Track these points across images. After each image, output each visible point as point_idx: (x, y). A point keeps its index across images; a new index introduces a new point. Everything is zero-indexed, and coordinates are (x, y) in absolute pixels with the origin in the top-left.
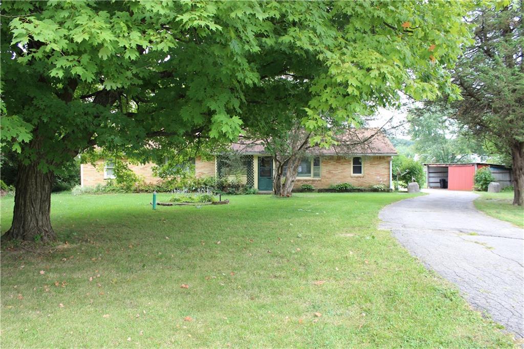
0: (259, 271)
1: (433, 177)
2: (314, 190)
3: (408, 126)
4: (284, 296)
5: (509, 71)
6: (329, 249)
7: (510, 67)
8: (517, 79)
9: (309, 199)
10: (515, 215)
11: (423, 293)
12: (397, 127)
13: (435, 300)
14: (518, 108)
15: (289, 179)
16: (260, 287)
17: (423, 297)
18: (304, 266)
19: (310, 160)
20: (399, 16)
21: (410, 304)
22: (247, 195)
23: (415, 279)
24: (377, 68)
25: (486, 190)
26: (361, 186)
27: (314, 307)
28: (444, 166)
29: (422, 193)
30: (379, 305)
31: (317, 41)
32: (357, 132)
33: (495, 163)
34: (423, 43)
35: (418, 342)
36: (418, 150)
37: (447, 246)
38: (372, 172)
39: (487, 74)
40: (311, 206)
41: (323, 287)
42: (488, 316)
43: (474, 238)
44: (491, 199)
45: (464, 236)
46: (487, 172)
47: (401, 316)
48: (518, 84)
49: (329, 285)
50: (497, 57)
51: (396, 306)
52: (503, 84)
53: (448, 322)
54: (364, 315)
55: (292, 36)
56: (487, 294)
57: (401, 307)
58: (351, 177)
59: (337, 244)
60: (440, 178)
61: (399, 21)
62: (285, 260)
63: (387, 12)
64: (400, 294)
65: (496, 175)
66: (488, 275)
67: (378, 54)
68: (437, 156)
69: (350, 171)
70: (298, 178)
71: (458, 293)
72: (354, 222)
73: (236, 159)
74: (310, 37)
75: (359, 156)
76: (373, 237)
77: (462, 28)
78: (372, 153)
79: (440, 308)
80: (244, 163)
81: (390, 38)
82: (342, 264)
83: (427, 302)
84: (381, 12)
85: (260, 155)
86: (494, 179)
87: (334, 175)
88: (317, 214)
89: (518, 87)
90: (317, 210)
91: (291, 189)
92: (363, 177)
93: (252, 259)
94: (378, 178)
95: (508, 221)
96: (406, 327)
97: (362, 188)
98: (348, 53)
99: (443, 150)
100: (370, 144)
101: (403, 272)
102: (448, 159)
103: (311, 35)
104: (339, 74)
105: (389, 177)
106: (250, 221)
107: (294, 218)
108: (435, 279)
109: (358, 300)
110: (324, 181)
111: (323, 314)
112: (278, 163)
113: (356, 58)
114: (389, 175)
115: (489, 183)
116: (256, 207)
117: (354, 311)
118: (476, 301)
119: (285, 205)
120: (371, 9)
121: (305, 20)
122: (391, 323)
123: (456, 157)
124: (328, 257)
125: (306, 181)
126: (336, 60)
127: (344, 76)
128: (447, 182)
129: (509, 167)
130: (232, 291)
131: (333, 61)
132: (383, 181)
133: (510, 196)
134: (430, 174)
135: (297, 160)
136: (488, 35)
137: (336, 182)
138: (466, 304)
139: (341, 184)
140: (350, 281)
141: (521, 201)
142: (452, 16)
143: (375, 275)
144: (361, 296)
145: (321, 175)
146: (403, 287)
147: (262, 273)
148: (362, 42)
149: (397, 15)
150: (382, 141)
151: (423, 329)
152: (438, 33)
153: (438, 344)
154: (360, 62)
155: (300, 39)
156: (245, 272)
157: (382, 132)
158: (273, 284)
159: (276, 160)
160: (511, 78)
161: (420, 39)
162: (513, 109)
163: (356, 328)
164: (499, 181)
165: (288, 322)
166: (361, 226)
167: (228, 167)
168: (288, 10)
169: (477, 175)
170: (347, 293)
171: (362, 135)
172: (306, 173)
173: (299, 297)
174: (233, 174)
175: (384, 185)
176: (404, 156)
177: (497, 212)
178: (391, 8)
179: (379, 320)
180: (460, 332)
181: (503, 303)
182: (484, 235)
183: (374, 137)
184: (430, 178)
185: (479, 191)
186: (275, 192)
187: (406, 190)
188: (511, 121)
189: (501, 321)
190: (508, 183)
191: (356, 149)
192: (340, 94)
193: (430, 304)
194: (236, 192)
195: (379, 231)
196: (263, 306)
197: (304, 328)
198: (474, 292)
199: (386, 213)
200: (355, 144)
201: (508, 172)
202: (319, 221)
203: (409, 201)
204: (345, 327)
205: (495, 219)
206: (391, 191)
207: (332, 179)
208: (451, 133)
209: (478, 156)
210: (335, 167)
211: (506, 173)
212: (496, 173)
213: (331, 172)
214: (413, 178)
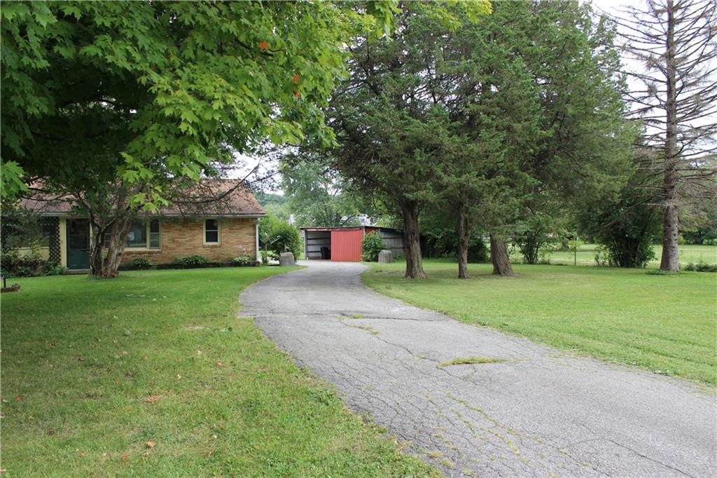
0: (63, 390)
1: (313, 245)
2: (151, 266)
3: (279, 178)
4: (101, 424)
5: (397, 114)
6: (169, 350)
7: (399, 110)
8: (406, 124)
9: (144, 279)
10: (407, 290)
11: (293, 399)
12: (264, 178)
13: (307, 407)
14: (408, 159)
15: (113, 252)
16: (64, 413)
17: (293, 405)
18: (132, 376)
19: (143, 224)
20: (255, 33)
21: (276, 415)
22: (50, 277)
23: (283, 382)
24: (222, 98)
25: (376, 260)
26: (217, 259)
27: (145, 435)
28: (325, 230)
29: (298, 265)
30: (236, 420)
31: (138, 57)
32: (210, 185)
33: (386, 226)
34: (285, 72)
35: (285, 464)
36: (293, 209)
37: (325, 335)
38: (232, 240)
39: (372, 116)
40: (146, 290)
41: (159, 404)
42: (370, 419)
43: (358, 322)
44: (381, 271)
45: (347, 320)
46: (377, 238)
47: (264, 433)
48: (407, 130)
49: (167, 400)
50: (383, 95)
51: (257, 420)
52: (391, 129)
53: (322, 433)
54: (216, 437)
55: (100, 47)
56: (369, 392)
57: (264, 421)
58: (204, 247)
59: (180, 342)
60: (321, 247)
61: (255, 40)
62: (104, 370)
63: (239, 25)
64: (264, 403)
65: (387, 242)
66: (372, 367)
67: (223, 80)
68: (318, 217)
69: (202, 239)
70: (127, 250)
71: (335, 394)
72: (206, 309)
73: (31, 223)
74: (127, 50)
75: (213, 218)
76: (230, 329)
77: (334, 56)
78: (231, 214)
79: (313, 417)
80: (45, 229)
81: (241, 61)
82: (186, 368)
83: (298, 410)
84: (231, 26)
85: (69, 216)
86: (385, 246)
87: (180, 244)
88: (155, 300)
89: (407, 133)
90: (153, 294)
91: (117, 266)
92: (220, 247)
93: (54, 373)
94: (241, 247)
95: (398, 298)
96: (270, 446)
97: (219, 261)
98: (185, 77)
99: (325, 210)
100: (228, 202)
101: (268, 374)
102: (331, 221)
103: (128, 48)
104: (168, 105)
105: (255, 246)
106: (52, 315)
107: (119, 308)
108: (309, 378)
109: (207, 418)
110: (166, 253)
111: (157, 443)
112: (96, 228)
113: (195, 84)
114: (255, 243)
115: (379, 251)
116: (63, 294)
117: (201, 434)
118: (356, 403)
119: (107, 289)
120: (217, 19)
121: (121, 25)
122: (251, 444)
123: (341, 218)
124: (167, 360)
125: (140, 253)
126: (164, 84)
127: (175, 108)
128: (330, 251)
129: (400, 232)
130: (18, 425)
131: (160, 86)
132: (247, 252)
133: (402, 266)
134: (309, 241)
135: (125, 224)
136: (375, 68)
137: (182, 254)
138: (345, 407)
139: (190, 256)
140: (197, 392)
141: (414, 273)
142: (321, 40)
143: (231, 380)
144: (211, 412)
145: (161, 245)
146: (268, 393)
147: (68, 392)
148: (205, 62)
149: (252, 31)
150: (245, 197)
151: (291, 446)
152: (303, 60)
153: (309, 463)
154: (200, 90)
155: (112, 53)
156: (41, 394)
157: (243, 184)
158: (84, 406)
159: (94, 225)
160: (400, 122)
161: (282, 66)
162: (402, 161)
163: (204, 457)
164: (391, 248)
165: (107, 461)
166: (215, 315)
167: (18, 234)
168: (94, 8)
169: (366, 242)
170: (192, 410)
171: (217, 190)
172: (139, 243)
173: (124, 421)
174: (26, 245)
175: (248, 256)
176: (276, 217)
177: (387, 288)
178: (244, 21)
179: (235, 442)
180: (337, 443)
181: (388, 401)
182: (370, 318)
183: (234, 192)
184: (309, 247)
185: (368, 261)
186: (94, 270)
187: (278, 262)
188: (400, 175)
189: (383, 423)
190: (401, 250)
191: (209, 208)
192: (171, 133)
193: (300, 413)
194: (32, 272)
195: (239, 320)
196: (69, 442)
197: (129, 467)
198: (354, 391)
199: (250, 294)
200: (208, 201)
201: (400, 236)
202: (157, 310)
203: (281, 277)
204: (188, 456)
205: (385, 297)
206: (257, 264)
207: (177, 250)
208: (334, 187)
209: (368, 218)
210: (181, 233)
211: (399, 238)
212: (387, 238)
213: (176, 240)
214: (286, 247)
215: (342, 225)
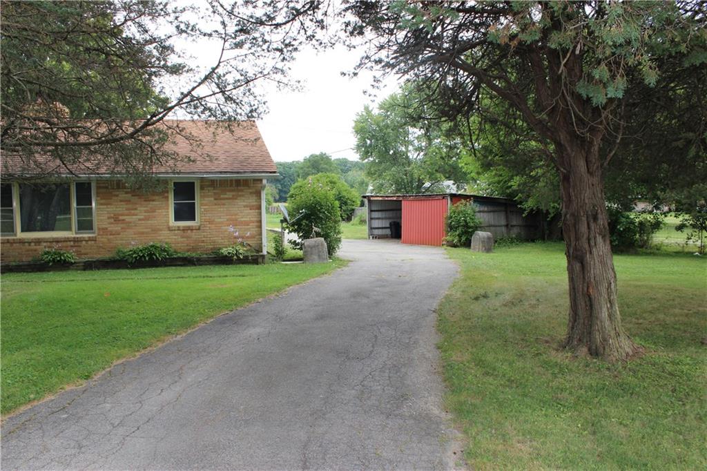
1: (379, 218)
25: (467, 244)
26: (194, 249)
28: (395, 199)
33: (481, 193)
38: (219, 217)
46: (469, 212)
58: (170, 229)
60: (391, 221)
65: (482, 216)
69: (167, 216)
75: (187, 180)
86: (481, 224)
87: (129, 226)
92: (199, 229)
94: (232, 229)
97: (195, 254)
99: (406, 175)
102: (412, 188)
110: (105, 240)
114: (261, 222)
115: (472, 233)
123: (423, 184)
125: (57, 241)
128: (401, 228)
132: (245, 238)
134: (373, 213)
137: (132, 241)
139: (141, 247)
145: (95, 227)
164: (489, 228)
169: (451, 217)
175: (246, 246)
184: (373, 221)
185: (455, 246)
190: (504, 229)
201: (503, 208)
206: (260, 260)
207: (122, 236)
208: (416, 150)
209: (454, 184)
210: (130, 206)
211: (500, 211)
212: (483, 212)
213: (121, 218)
214: (315, 229)
215: (424, 192)
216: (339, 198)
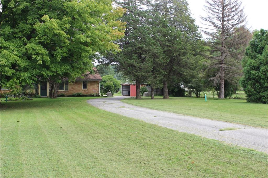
2: (65, 96)
15: (56, 91)
22: (36, 98)
26: (86, 94)
28: (129, 85)
29: (114, 97)
38: (91, 88)
58: (82, 90)
60: (128, 91)
65: (149, 89)
69: (82, 88)
70: (59, 91)
75: (85, 81)
86: (148, 91)
87: (75, 89)
91: (56, 95)
92: (87, 90)
94: (94, 90)
97: (87, 95)
105: (99, 90)
110: (70, 92)
125: (62, 92)
128: (130, 93)
132: (96, 92)
134: (123, 89)
137: (75, 92)
139: (78, 93)
145: (68, 89)
164: (150, 92)
172: (62, 88)
174: (29, 89)
184: (123, 91)
186: (50, 96)
187: (106, 96)
206: (99, 96)
207: (73, 91)
210: (75, 86)
213: (73, 88)
214: (109, 91)
216: (114, 84)
